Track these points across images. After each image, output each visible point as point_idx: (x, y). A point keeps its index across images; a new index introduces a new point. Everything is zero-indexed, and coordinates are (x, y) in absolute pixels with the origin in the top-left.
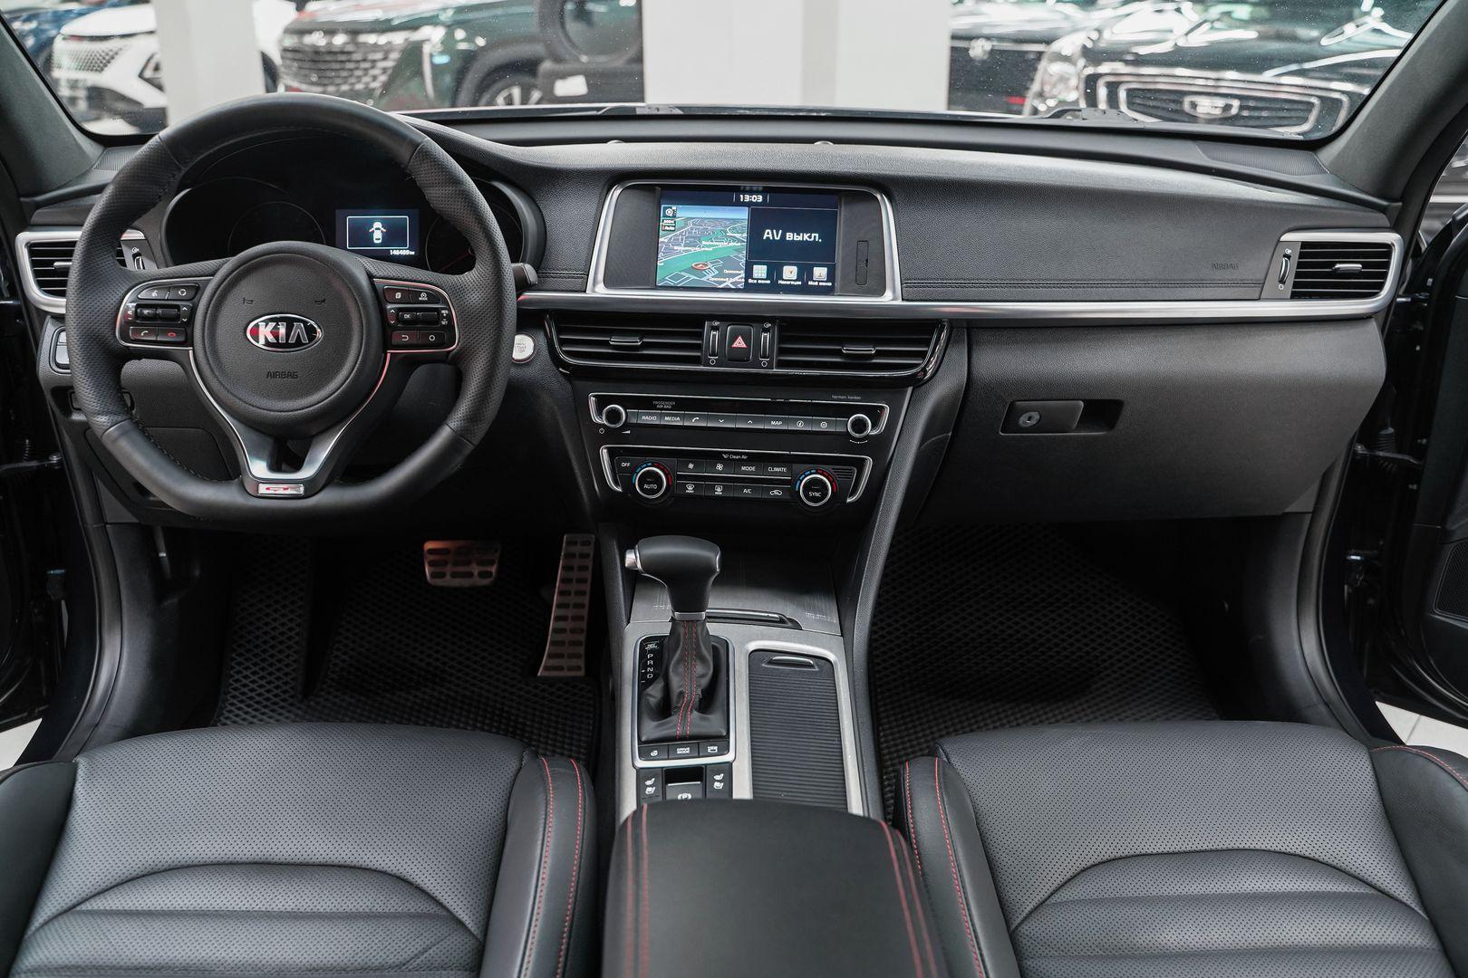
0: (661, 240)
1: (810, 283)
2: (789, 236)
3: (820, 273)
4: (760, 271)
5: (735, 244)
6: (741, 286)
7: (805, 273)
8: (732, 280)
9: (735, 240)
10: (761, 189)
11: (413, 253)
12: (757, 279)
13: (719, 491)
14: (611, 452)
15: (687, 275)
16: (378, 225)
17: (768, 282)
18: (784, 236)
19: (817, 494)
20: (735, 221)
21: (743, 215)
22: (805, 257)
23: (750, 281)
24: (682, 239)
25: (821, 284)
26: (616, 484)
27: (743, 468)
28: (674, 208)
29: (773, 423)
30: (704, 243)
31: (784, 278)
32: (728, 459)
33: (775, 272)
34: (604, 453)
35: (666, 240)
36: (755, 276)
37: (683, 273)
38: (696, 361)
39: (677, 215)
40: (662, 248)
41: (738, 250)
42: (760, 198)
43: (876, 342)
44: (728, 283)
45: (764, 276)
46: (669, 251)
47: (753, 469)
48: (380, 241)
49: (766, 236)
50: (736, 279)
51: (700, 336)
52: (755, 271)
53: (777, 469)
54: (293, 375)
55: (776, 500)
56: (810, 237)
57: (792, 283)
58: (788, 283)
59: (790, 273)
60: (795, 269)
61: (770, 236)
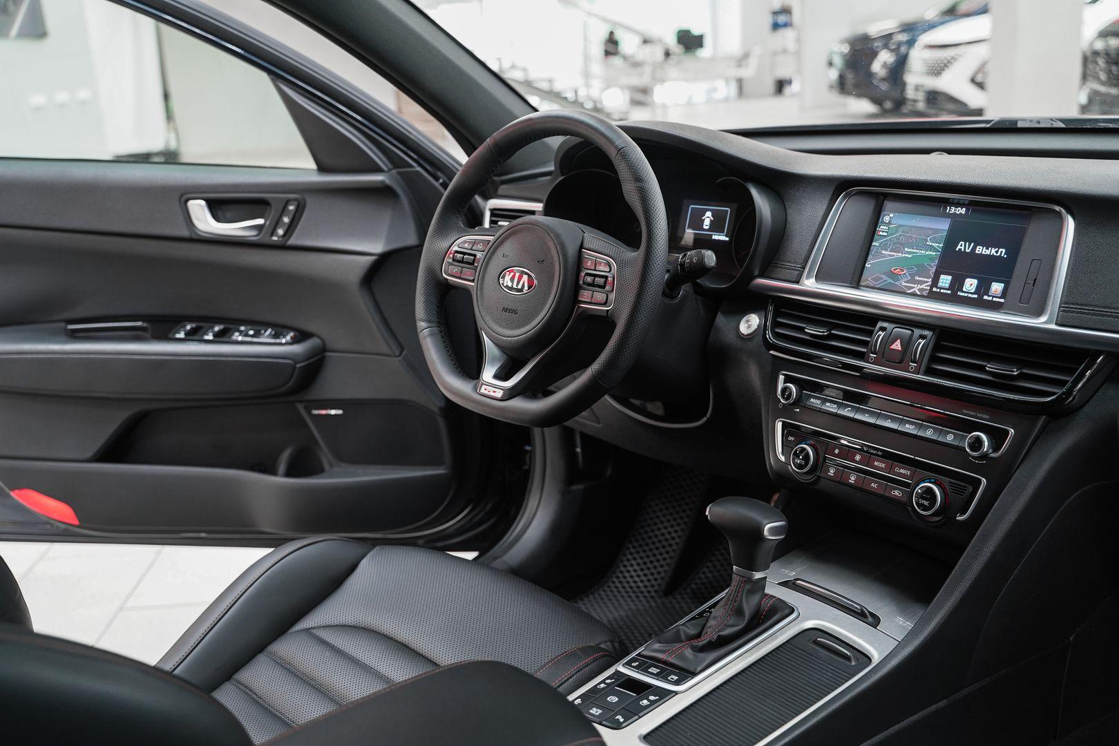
0: (874, 244)
1: (985, 297)
2: (979, 250)
3: (997, 287)
4: (945, 280)
5: (931, 253)
6: (925, 293)
7: (983, 288)
8: (920, 287)
9: (932, 248)
10: (967, 202)
11: (727, 239)
12: (941, 288)
13: (852, 479)
14: (785, 425)
15: (885, 277)
16: (709, 214)
17: (949, 292)
18: (974, 248)
19: (926, 503)
20: (937, 231)
21: (944, 225)
22: (987, 271)
23: (934, 289)
24: (890, 245)
25: (994, 299)
26: (783, 454)
27: (876, 463)
28: (891, 215)
29: (907, 426)
30: (906, 249)
31: (964, 289)
32: (867, 452)
33: (957, 284)
34: (779, 426)
35: (877, 244)
36: (940, 284)
37: (883, 276)
38: (860, 356)
39: (893, 222)
40: (873, 251)
41: (931, 258)
42: (963, 211)
43: (1021, 364)
44: (916, 289)
45: (947, 286)
46: (879, 255)
47: (883, 466)
48: (707, 227)
49: (959, 247)
50: (923, 286)
51: (870, 333)
52: (941, 281)
53: (902, 471)
54: (515, 312)
55: (894, 501)
56: (997, 252)
57: (970, 295)
58: (966, 295)
59: (970, 285)
60: (975, 282)
61: (963, 248)
